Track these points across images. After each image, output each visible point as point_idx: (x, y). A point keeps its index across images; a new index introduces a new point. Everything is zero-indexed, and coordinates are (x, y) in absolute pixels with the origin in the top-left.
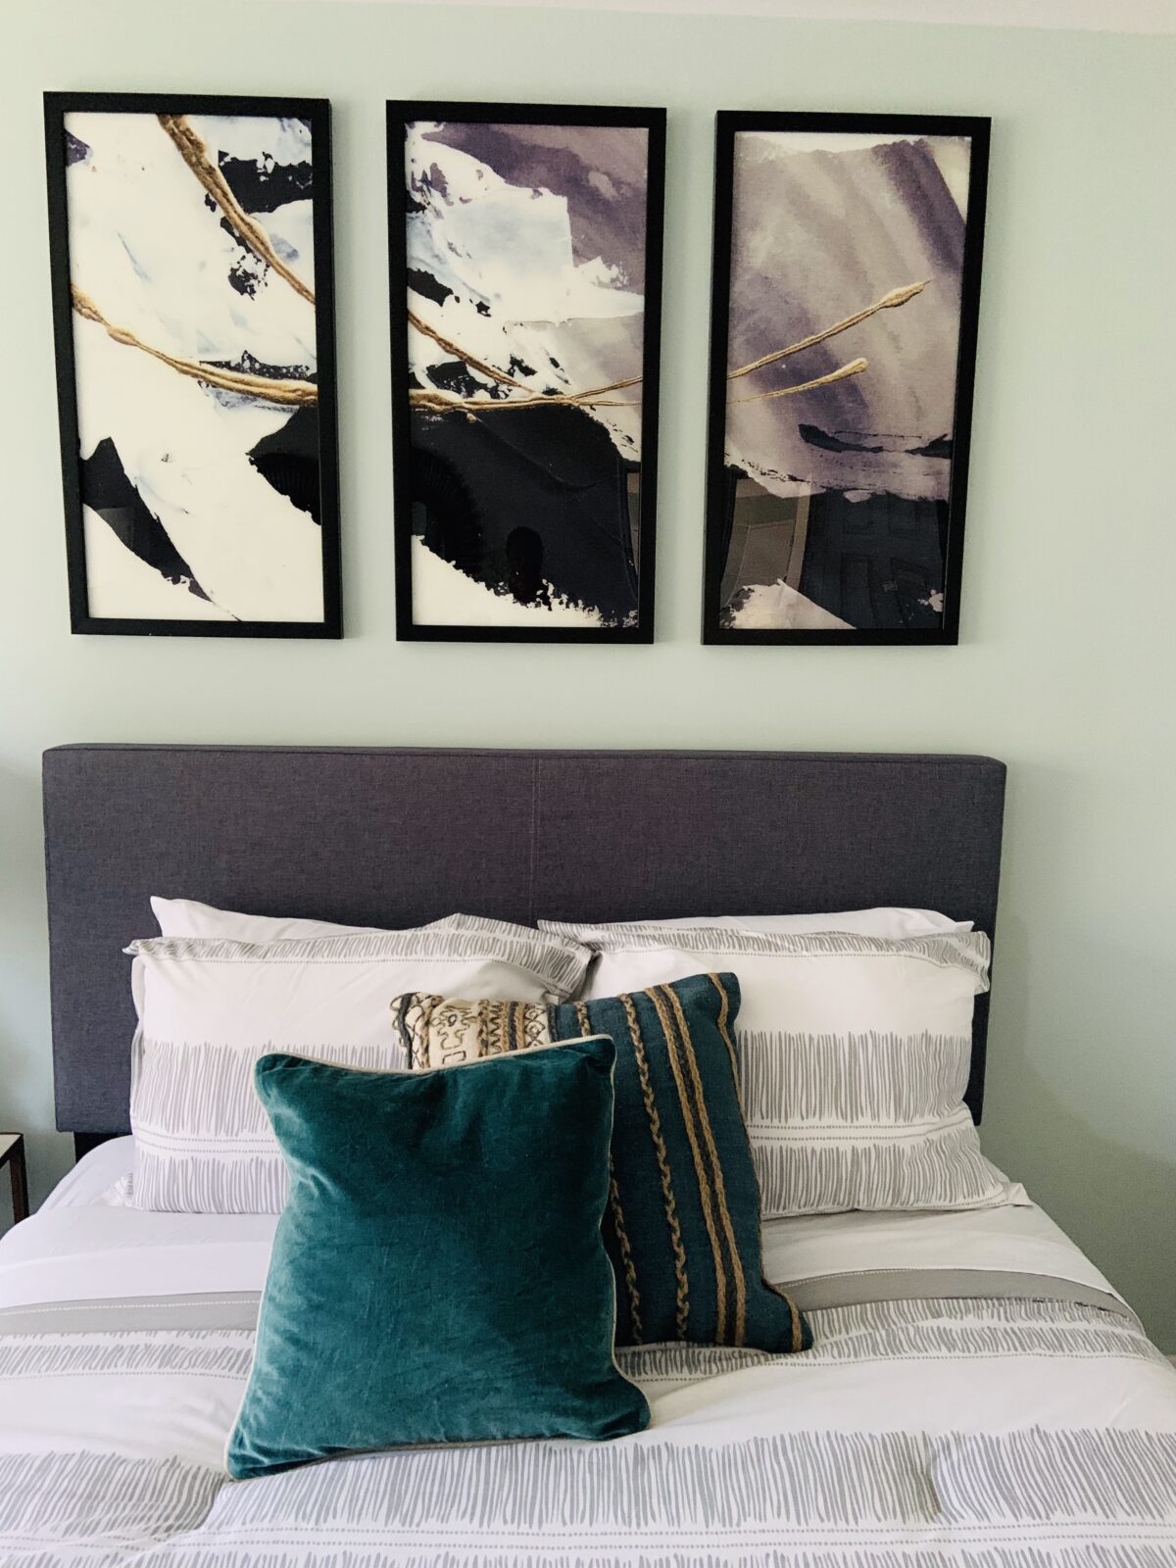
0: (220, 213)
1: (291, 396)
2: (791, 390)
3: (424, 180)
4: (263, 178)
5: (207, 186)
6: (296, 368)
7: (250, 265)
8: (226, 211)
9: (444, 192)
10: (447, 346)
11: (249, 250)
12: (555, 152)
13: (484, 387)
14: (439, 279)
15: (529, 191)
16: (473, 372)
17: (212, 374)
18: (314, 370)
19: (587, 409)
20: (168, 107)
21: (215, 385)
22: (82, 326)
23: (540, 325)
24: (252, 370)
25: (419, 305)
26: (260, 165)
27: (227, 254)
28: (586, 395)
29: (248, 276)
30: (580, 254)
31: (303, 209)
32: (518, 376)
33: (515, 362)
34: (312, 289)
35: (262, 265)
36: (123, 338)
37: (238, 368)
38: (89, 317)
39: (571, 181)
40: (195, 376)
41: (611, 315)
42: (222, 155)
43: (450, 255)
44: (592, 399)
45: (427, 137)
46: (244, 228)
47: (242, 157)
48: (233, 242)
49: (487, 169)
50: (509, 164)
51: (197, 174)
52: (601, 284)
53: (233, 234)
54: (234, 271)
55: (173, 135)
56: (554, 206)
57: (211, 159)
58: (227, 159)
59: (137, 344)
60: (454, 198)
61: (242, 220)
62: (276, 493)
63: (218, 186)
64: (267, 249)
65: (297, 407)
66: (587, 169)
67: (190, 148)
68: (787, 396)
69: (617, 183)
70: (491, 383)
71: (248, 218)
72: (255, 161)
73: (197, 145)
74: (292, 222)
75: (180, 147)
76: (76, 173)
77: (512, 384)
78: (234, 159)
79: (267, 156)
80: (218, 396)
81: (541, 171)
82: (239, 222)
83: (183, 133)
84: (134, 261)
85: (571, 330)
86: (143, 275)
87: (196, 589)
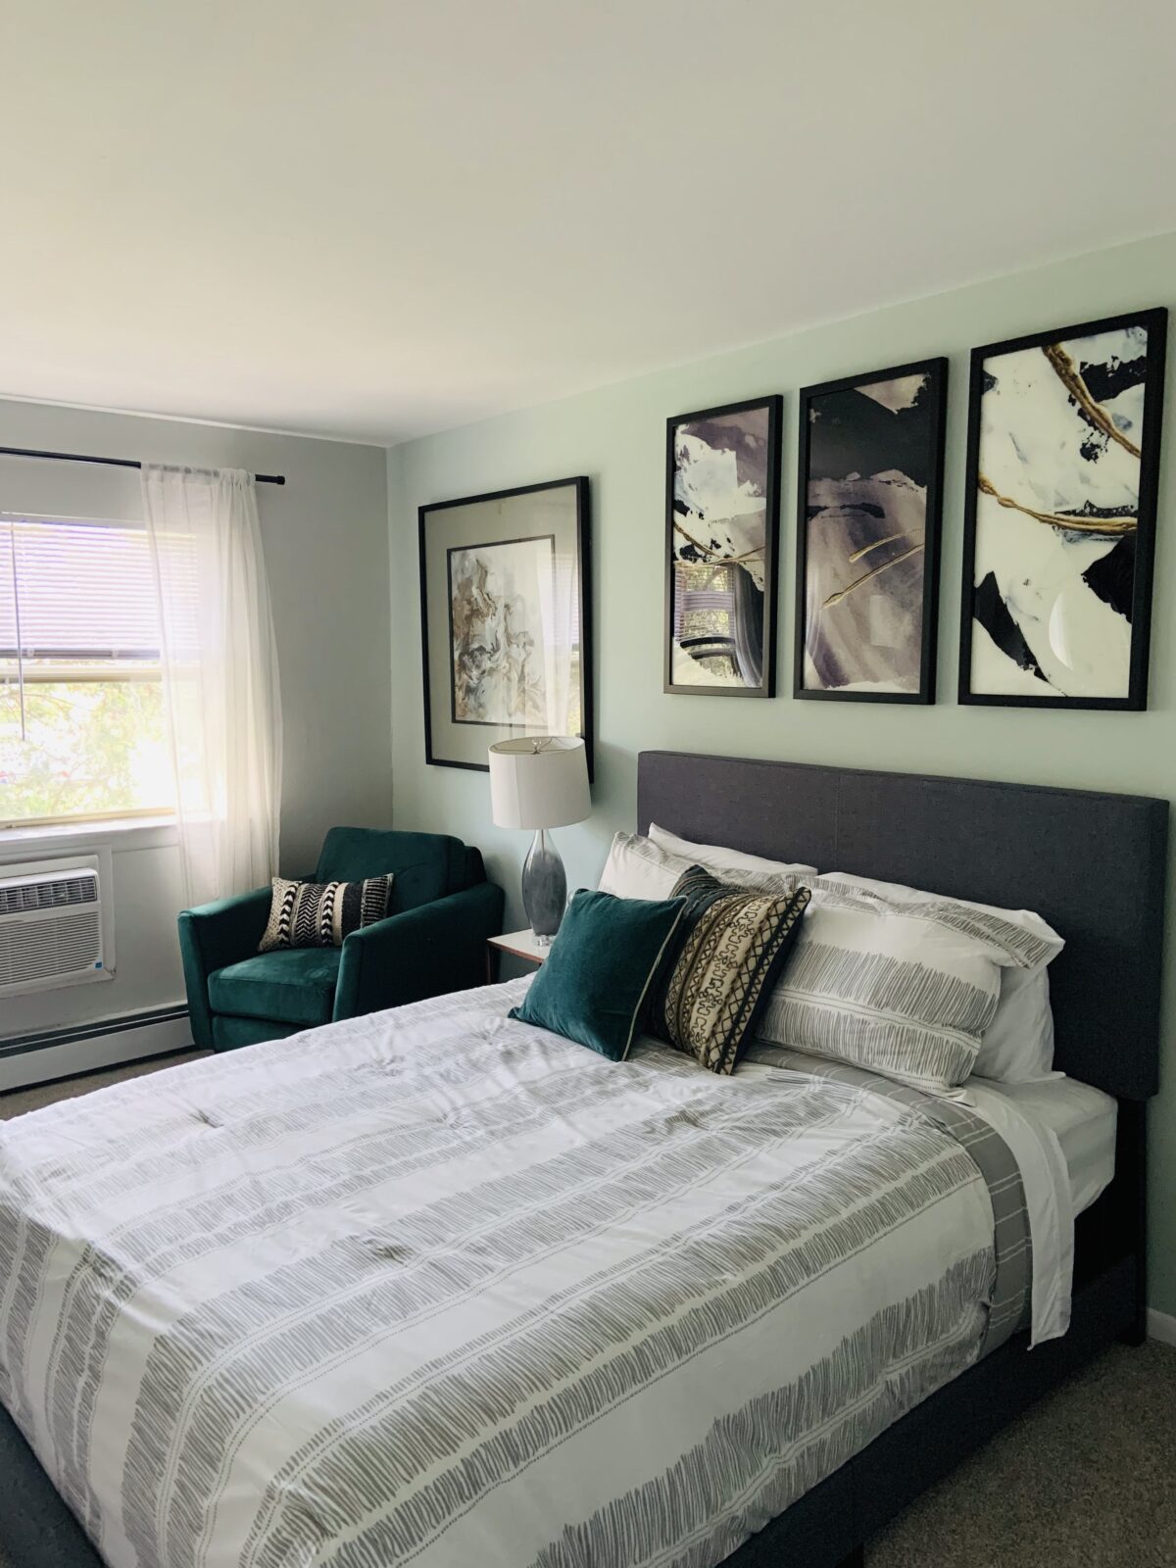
0: (1078, 405)
1: (1118, 528)
4: (1110, 375)
5: (1070, 389)
6: (1124, 507)
7: (1096, 438)
8: (1082, 403)
11: (1096, 428)
17: (1063, 520)
18: (1136, 508)
20: (1047, 340)
21: (1065, 528)
22: (985, 501)
24: (1092, 514)
26: (1109, 366)
27: (1079, 432)
29: (1094, 446)
31: (1138, 391)
34: (1139, 447)
35: (1105, 437)
36: (1006, 503)
37: (1082, 514)
38: (987, 492)
40: (1051, 523)
42: (1083, 364)
46: (1094, 413)
47: (1096, 363)
48: (1085, 424)
51: (1065, 382)
53: (1085, 419)
54: (1084, 445)
55: (1051, 359)
57: (1076, 369)
58: (1087, 367)
59: (1015, 506)
61: (1093, 407)
62: (1101, 602)
63: (1079, 387)
64: (1109, 425)
65: (1122, 537)
67: (1060, 364)
71: (1097, 406)
72: (1105, 364)
73: (1067, 362)
74: (1129, 404)
75: (1055, 365)
76: (989, 399)
78: (1091, 366)
79: (1115, 358)
80: (1065, 535)
82: (1090, 409)
83: (1058, 355)
84: (1018, 449)
86: (1023, 459)
87: (1039, 673)
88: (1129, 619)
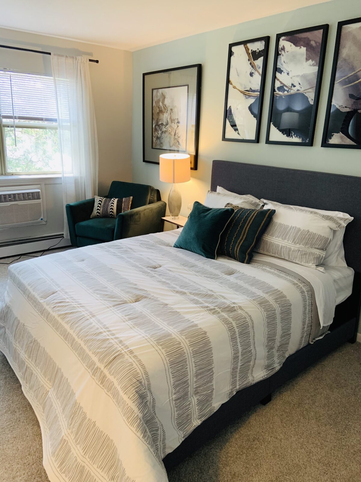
0: (250, 62)
1: (256, 95)
2: (348, 86)
3: (282, 49)
4: (257, 54)
5: (249, 57)
6: (257, 90)
7: (253, 71)
8: (251, 61)
9: (284, 51)
10: (281, 83)
11: (253, 68)
12: (305, 38)
13: (286, 90)
14: (282, 69)
15: (299, 47)
16: (285, 88)
17: (245, 93)
18: (259, 91)
19: (304, 93)
20: (245, 43)
21: (245, 95)
22: (230, 86)
23: (298, 76)
24: (251, 91)
25: (278, 75)
26: (257, 51)
27: (249, 69)
28: (305, 90)
29: (253, 73)
30: (307, 60)
31: (261, 59)
32: (293, 88)
33: (292, 84)
34: (261, 74)
35: (255, 71)
36: (234, 87)
37: (249, 91)
38: (231, 84)
39: (307, 44)
40: (243, 93)
41: (312, 72)
42: (252, 50)
43: (284, 64)
44: (305, 91)
45: (283, 40)
46: (253, 64)
47: (254, 50)
48: (251, 66)
49: (292, 44)
50: (296, 43)
51: (248, 55)
52: (311, 65)
53: (251, 65)
54: (251, 72)
55: (245, 48)
56: (303, 50)
57: (250, 52)
58: (252, 51)
59: (236, 88)
60: (286, 52)
61: (253, 62)
62: (251, 114)
63: (250, 56)
64: (256, 67)
65: (256, 98)
66: (310, 41)
67: (247, 49)
68: (347, 87)
69: (316, 43)
70: (287, 89)
71: (253, 61)
72: (256, 51)
73: (248, 49)
74: (260, 62)
75: (246, 50)
76: (232, 58)
77: (291, 89)
78: (253, 51)
79: (258, 49)
80: (245, 97)
81: (302, 43)
82: (252, 63)
83: (247, 47)
84: (237, 73)
85: (304, 77)
86: (238, 75)
87: (238, 134)
88: (256, 119)
